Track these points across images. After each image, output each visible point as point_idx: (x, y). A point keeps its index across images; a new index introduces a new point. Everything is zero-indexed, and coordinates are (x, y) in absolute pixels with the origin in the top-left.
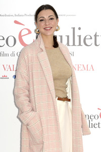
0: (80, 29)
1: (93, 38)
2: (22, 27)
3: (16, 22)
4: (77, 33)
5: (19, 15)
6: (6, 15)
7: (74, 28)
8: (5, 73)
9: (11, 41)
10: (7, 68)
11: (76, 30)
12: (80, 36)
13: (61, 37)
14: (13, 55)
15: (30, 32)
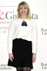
15: (3, 14)
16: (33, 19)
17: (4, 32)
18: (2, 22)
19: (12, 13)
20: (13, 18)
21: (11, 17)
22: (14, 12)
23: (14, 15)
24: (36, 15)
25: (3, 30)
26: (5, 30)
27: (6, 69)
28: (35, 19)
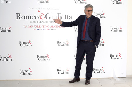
0: (60, 14)
1: (65, 17)
2: (41, 13)
3: (39, 11)
4: (59, 15)
5: (39, 9)
6: (35, 9)
7: (58, 14)
8: (35, 28)
9: (37, 18)
10: (36, 26)
11: (59, 14)
12: (60, 16)
13: (54, 16)
14: (38, 22)
15: (43, 15)
16: (68, 19)
17: (44, 29)
18: (42, 22)
19: (51, 14)
20: (51, 18)
21: (50, 18)
22: (52, 14)
23: (52, 16)
24: (70, 17)
25: (43, 28)
26: (44, 28)
27: (45, 60)
28: (70, 19)
